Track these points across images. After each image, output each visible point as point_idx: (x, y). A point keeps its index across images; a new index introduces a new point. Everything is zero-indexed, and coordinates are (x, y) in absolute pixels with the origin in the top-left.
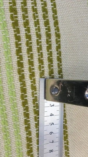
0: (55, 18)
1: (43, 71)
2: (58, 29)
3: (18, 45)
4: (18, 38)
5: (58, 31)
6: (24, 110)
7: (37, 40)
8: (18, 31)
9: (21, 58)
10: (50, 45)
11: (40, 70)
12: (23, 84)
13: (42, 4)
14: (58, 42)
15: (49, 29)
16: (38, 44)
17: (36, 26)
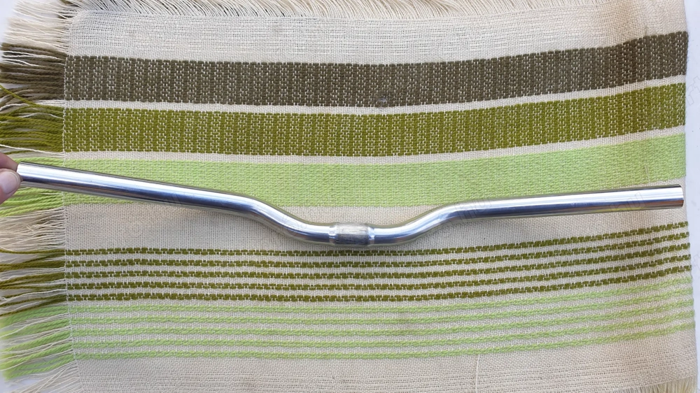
0: (125, 251)
1: (182, 272)
2: (137, 250)
3: (154, 297)
4: (147, 296)
5: (139, 249)
6: (220, 298)
7: (149, 275)
8: (140, 295)
9: (167, 296)
10: (154, 261)
11: (181, 276)
12: (194, 296)
13: (111, 265)
14: (151, 252)
15: (137, 261)
16: (153, 276)
17: (135, 275)
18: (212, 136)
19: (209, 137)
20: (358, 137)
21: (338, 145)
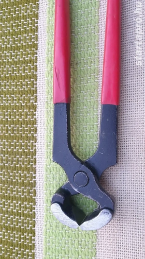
18: (18, 210)
19: (18, 214)
20: (17, 40)
21: (25, 62)
